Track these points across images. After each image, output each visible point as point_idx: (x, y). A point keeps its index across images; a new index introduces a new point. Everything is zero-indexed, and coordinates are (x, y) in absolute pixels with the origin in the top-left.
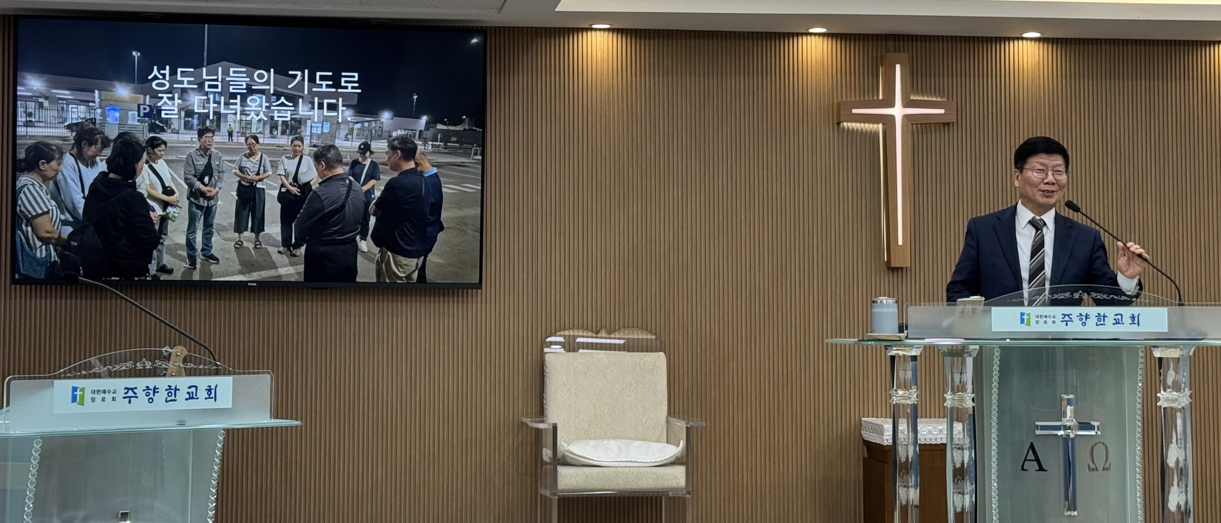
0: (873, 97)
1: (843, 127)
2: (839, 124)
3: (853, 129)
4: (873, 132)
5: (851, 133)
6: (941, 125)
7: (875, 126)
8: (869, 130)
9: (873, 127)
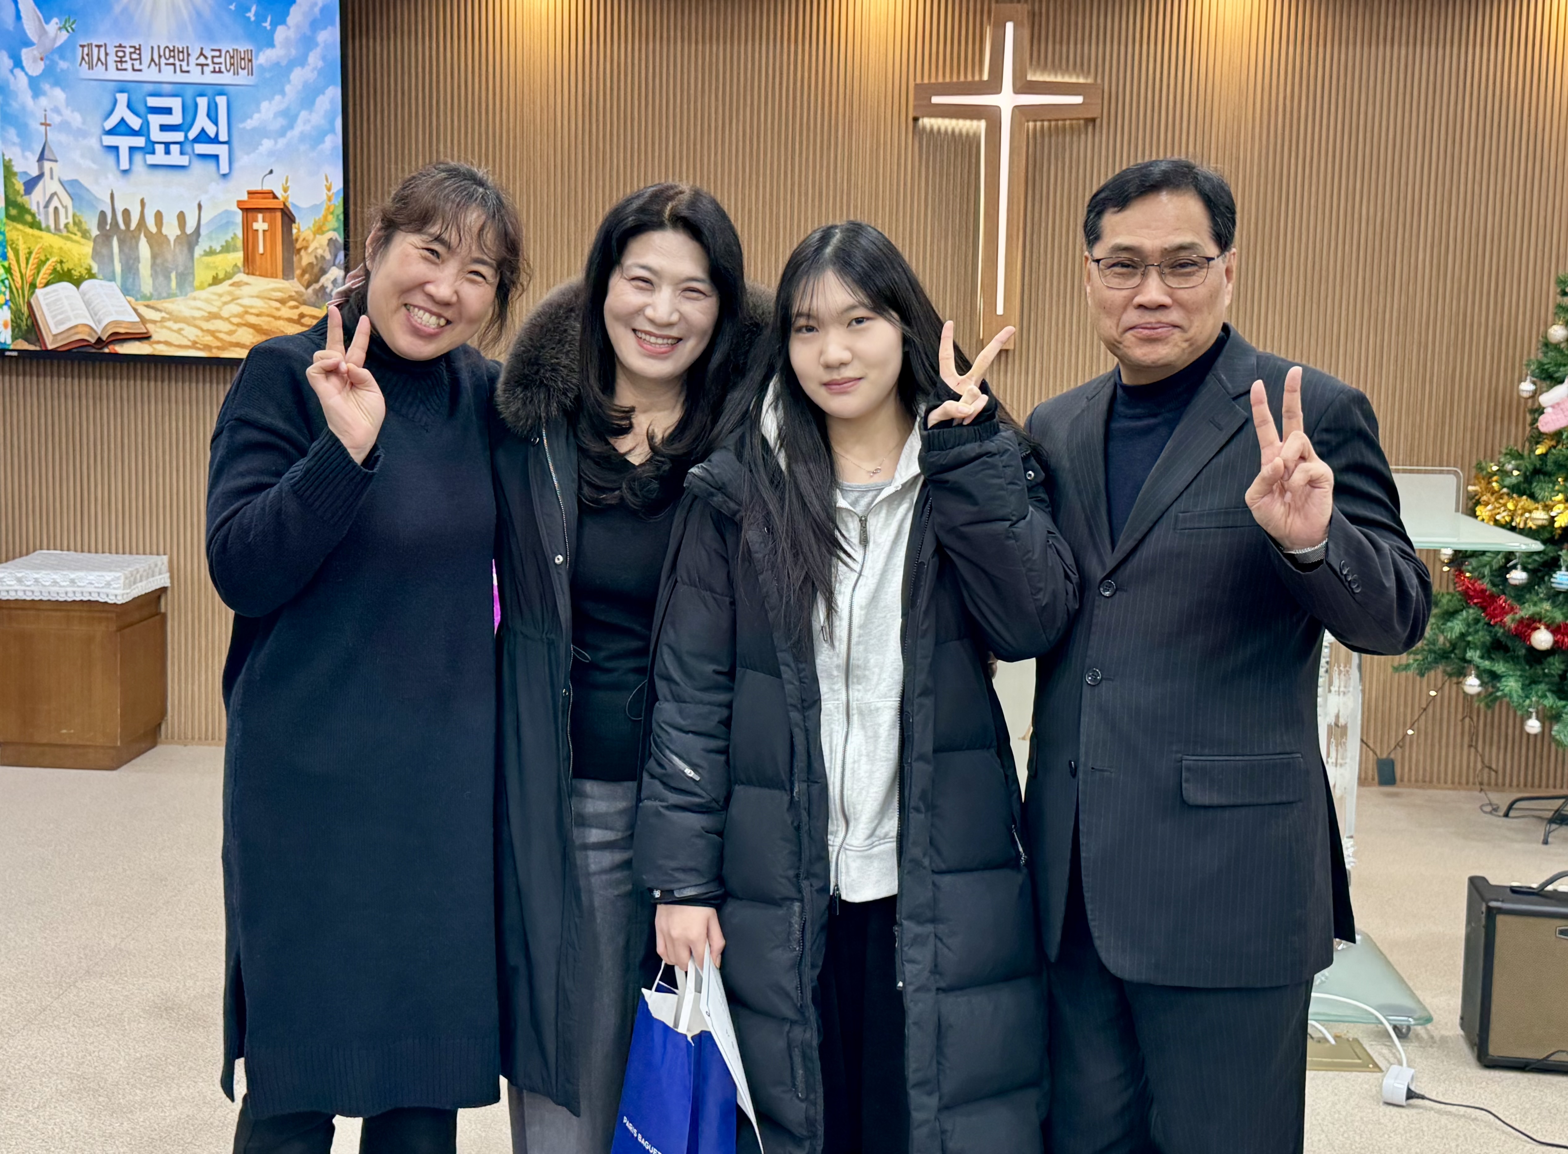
0: (973, 75)
1: (924, 128)
2: (916, 119)
3: (939, 130)
4: (971, 134)
5: (934, 135)
6: (1082, 122)
7: (975, 123)
8: (964, 132)
9: (972, 125)
